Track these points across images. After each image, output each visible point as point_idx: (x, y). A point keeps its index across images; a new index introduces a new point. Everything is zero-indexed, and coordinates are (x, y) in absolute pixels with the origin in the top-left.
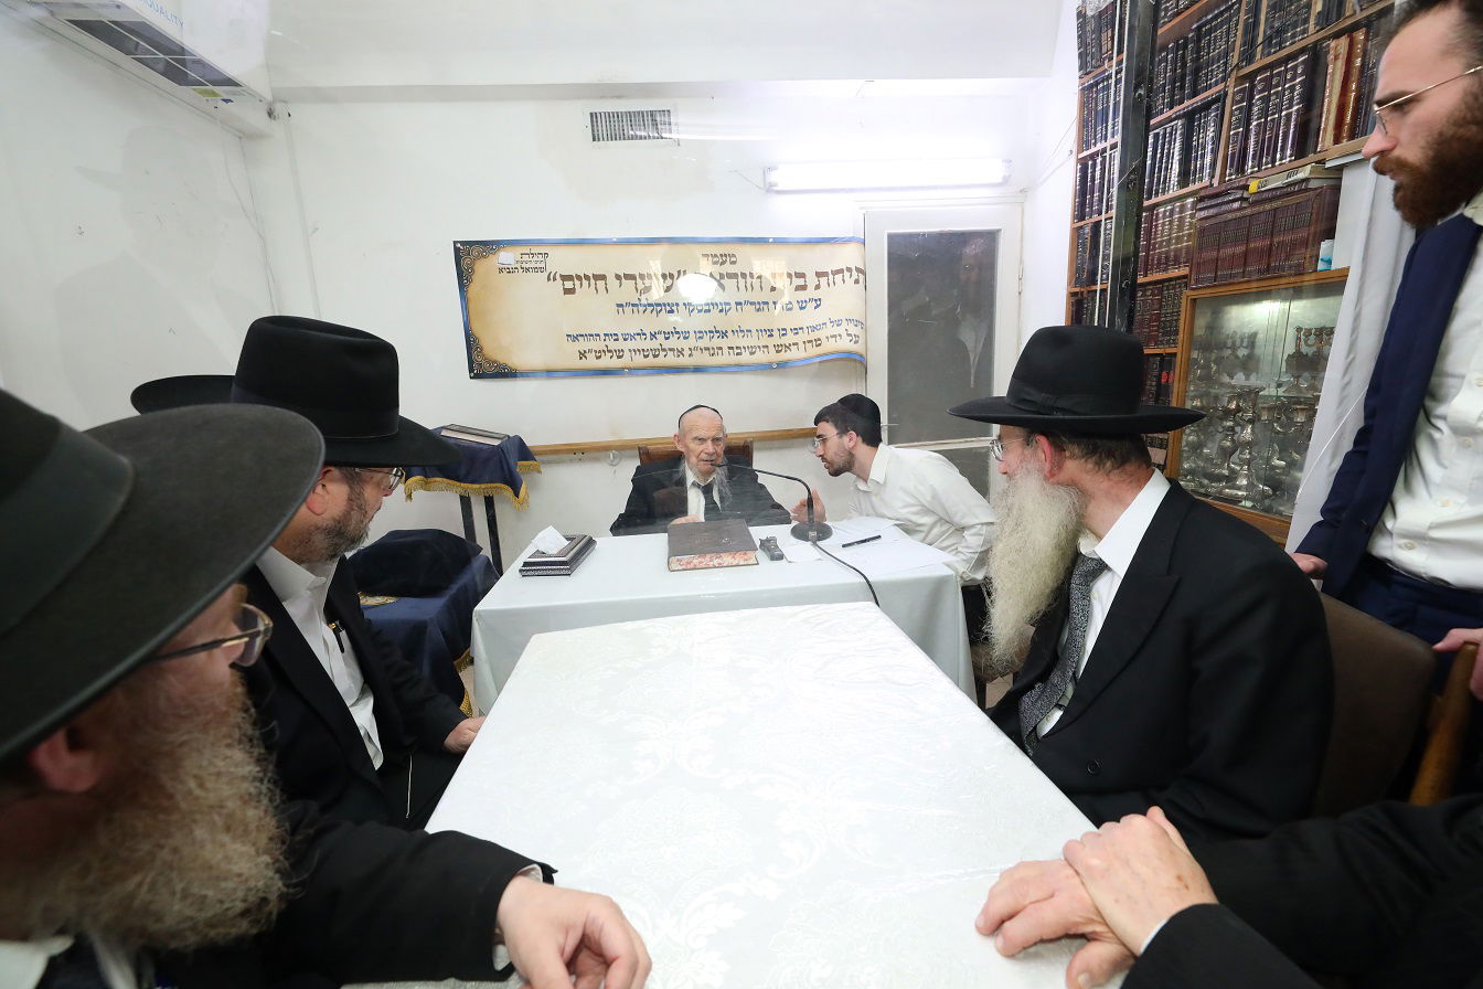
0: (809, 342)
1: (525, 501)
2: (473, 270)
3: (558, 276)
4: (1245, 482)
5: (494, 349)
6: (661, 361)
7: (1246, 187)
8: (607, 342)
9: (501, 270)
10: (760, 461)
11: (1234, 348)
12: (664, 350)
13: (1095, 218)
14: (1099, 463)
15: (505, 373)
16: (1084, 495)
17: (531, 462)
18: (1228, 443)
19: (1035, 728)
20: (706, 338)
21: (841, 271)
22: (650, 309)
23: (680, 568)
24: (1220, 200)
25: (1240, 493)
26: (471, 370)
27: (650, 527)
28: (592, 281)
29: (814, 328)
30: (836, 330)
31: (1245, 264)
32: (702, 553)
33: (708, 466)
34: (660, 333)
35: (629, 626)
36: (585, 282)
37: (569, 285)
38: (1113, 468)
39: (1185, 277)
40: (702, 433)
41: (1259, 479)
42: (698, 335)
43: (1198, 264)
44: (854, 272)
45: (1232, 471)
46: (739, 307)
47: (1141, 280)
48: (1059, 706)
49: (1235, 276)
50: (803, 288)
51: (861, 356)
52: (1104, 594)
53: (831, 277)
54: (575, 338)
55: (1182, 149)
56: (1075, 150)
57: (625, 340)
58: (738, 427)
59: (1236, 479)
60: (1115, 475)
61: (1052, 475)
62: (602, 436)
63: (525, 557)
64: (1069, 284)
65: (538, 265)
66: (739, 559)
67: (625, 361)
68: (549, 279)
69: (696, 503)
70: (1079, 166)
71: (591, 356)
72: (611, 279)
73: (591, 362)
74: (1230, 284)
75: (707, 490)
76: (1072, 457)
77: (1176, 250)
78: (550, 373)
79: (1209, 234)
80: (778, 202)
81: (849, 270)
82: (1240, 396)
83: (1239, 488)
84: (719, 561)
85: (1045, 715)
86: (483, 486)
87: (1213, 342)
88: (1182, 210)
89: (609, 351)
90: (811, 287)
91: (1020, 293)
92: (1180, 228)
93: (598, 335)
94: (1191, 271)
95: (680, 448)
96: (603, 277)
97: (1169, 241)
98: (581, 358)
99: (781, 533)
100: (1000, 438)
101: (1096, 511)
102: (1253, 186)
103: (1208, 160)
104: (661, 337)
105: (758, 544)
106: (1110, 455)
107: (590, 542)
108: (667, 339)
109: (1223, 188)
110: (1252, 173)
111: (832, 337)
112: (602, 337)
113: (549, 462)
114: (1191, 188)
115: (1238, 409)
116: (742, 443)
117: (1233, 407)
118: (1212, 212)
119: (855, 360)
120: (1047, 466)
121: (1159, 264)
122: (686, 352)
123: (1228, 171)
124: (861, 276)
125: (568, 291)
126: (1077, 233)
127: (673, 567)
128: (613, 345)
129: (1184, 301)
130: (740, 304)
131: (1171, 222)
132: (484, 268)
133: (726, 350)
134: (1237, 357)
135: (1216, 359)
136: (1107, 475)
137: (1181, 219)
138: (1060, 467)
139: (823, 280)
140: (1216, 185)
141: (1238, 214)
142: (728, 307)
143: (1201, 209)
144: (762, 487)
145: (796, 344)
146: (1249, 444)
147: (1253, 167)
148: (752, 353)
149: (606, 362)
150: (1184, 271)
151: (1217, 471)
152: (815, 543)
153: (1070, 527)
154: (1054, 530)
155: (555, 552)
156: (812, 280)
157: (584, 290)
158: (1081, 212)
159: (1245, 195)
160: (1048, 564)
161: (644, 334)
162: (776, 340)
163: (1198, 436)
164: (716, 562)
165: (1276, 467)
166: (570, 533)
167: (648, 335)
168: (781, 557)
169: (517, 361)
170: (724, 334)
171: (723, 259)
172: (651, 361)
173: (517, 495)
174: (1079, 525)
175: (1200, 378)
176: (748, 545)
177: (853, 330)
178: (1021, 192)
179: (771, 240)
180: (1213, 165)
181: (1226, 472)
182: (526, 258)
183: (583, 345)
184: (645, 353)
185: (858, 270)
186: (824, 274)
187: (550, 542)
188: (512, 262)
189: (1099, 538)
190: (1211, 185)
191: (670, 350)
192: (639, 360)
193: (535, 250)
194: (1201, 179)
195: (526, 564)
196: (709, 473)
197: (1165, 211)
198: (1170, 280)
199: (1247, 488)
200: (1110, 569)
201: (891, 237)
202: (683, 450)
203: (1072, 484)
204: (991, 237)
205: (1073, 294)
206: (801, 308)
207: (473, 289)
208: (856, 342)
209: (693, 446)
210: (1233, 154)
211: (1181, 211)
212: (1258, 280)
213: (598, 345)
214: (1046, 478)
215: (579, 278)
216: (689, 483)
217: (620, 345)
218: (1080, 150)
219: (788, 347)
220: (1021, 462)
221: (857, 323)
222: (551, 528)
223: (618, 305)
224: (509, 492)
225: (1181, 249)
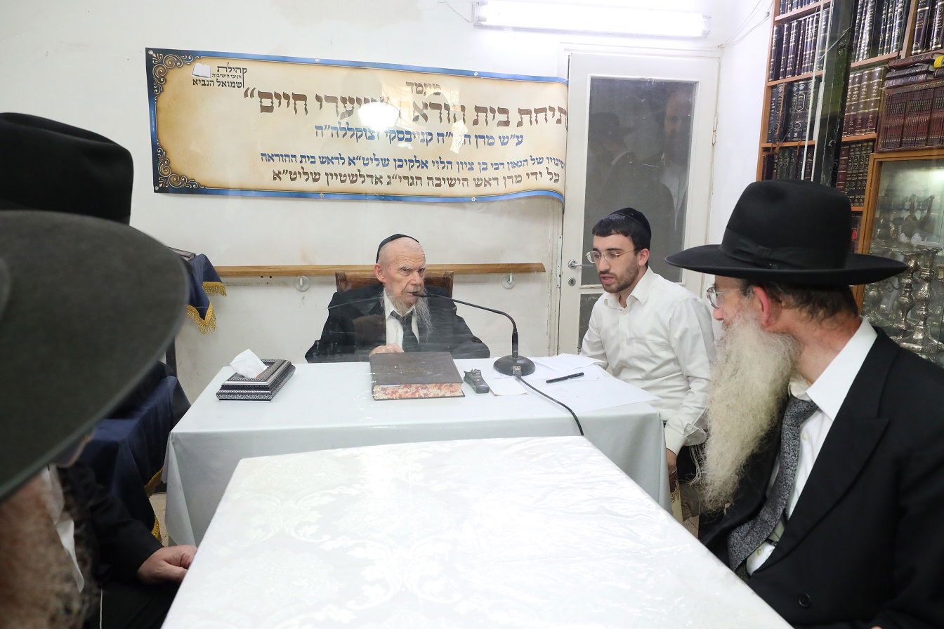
0: (509, 178)
1: (212, 323)
2: (165, 80)
3: (256, 93)
4: (920, 336)
5: (181, 163)
6: (359, 186)
7: (931, 62)
8: (303, 164)
9: (195, 82)
10: (458, 293)
11: (912, 209)
12: (362, 176)
13: (789, 78)
14: (812, 313)
15: (191, 188)
16: (798, 343)
17: (215, 283)
18: (906, 300)
19: (745, 562)
20: (406, 167)
21: (544, 110)
22: (350, 133)
23: (386, 397)
24: (907, 72)
25: (916, 347)
26: (156, 183)
27: (349, 356)
28: (292, 101)
29: (515, 165)
30: (537, 168)
31: (928, 134)
32: (408, 383)
33: (411, 298)
34: (359, 158)
35: (340, 452)
36: (284, 101)
37: (267, 102)
38: (825, 317)
39: (873, 140)
40: (409, 265)
41: (934, 336)
42: (398, 163)
43: (886, 129)
44: (557, 113)
45: (909, 327)
46: (441, 138)
47: (845, 138)
48: (770, 541)
49: (916, 143)
50: (507, 123)
51: (560, 194)
52: (814, 435)
53: (534, 115)
54: (270, 158)
55: (872, 21)
56: (772, 12)
57: (323, 163)
58: (438, 258)
59: (912, 334)
60: (827, 324)
61: (768, 324)
62: (291, 260)
63: (223, 377)
64: (762, 141)
65: (235, 80)
66: (445, 391)
67: (321, 185)
68: (246, 95)
69: (394, 334)
70: (775, 28)
71: (286, 177)
72: (311, 100)
73: (285, 183)
74: (914, 150)
75: (406, 322)
76: (788, 306)
77: (863, 114)
78: (243, 192)
79: (896, 102)
80: (487, 37)
81: (552, 109)
82: (918, 255)
83: (915, 342)
84: (425, 391)
85: (756, 549)
87: (887, 204)
88: (871, 77)
89: (306, 173)
90: (513, 122)
91: (713, 145)
92: (868, 94)
93: (295, 156)
94: (878, 136)
95: (380, 278)
96: (303, 97)
97: (857, 106)
98: (275, 179)
99: (485, 366)
100: (716, 286)
102: (938, 61)
103: (896, 33)
104: (359, 163)
105: (463, 375)
106: (822, 304)
107: (289, 368)
108: (366, 165)
109: (911, 61)
110: (936, 49)
111: (533, 174)
112: (299, 159)
113: (234, 285)
114: (880, 58)
115: (916, 268)
116: (442, 274)
117: (912, 265)
118: (899, 82)
119: (553, 198)
120: (764, 316)
121: (848, 126)
122: (385, 180)
123: (914, 46)
124: (564, 117)
125: (268, 109)
126: (771, 89)
127: (378, 395)
128: (309, 167)
129: (871, 163)
130: (442, 135)
131: (860, 88)
132: (178, 78)
133: (425, 180)
134: (915, 218)
135: (894, 219)
136: (820, 323)
137: (869, 87)
138: (777, 316)
139: (526, 118)
140: (903, 57)
141: (924, 86)
142: (429, 137)
143: (890, 79)
144: (461, 320)
145: (496, 179)
146: (927, 301)
147: (937, 44)
148: (451, 185)
149: (301, 184)
150: (873, 135)
151: (895, 325)
152: (519, 378)
155: (254, 376)
156: (514, 117)
157: (282, 109)
158: (776, 70)
159: (930, 69)
161: (342, 159)
162: (476, 173)
163: (878, 291)
164: (422, 392)
166: (269, 358)
167: (347, 160)
168: (487, 390)
169: (203, 176)
170: (424, 165)
171: (419, 88)
172: (347, 186)
173: (203, 315)
174: (795, 370)
175: (880, 237)
176: (451, 377)
177: (553, 169)
179: (476, 74)
180: (901, 38)
181: (903, 326)
182: (223, 71)
183: (279, 165)
184: (342, 178)
185: (560, 110)
186: (528, 112)
187: (250, 366)
188: (208, 74)
189: (810, 381)
190: (899, 57)
191: (368, 176)
192: (336, 185)
193: (233, 64)
194: (889, 50)
195: (224, 387)
196: (410, 305)
197: (854, 78)
198: (857, 142)
199: (923, 342)
200: (820, 411)
201: (593, 80)
202: (384, 281)
203: (787, 332)
204: (689, 88)
205: (765, 149)
206: (503, 144)
207: (163, 100)
208: (556, 181)
209: (399, 276)
210: (919, 30)
211: (870, 79)
212: (938, 148)
213: (294, 166)
214: (763, 327)
215: (278, 96)
216: (387, 314)
217: (318, 167)
218: (777, 13)
219: (487, 182)
220: (738, 311)
221: (559, 162)
222: (248, 352)
223: (317, 128)
224: (192, 313)
225: (868, 113)
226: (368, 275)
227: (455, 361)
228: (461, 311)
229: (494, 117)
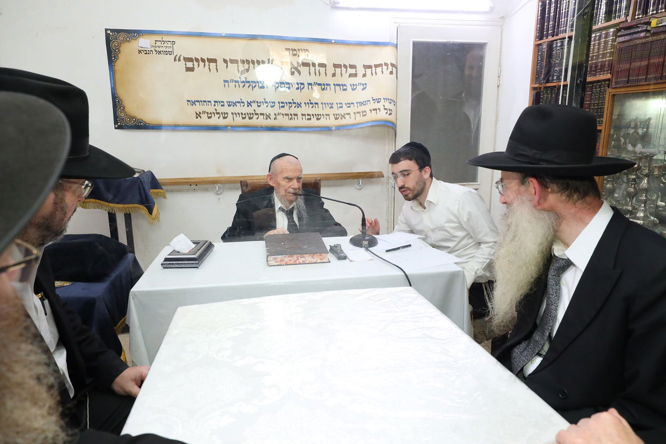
0: (358, 113)
1: (157, 217)
2: (119, 51)
3: (182, 58)
4: (642, 215)
5: (132, 108)
6: (255, 121)
7: (649, 23)
8: (216, 107)
9: (140, 52)
10: (324, 192)
11: (636, 127)
12: (257, 114)
13: (550, 38)
14: (569, 196)
15: (140, 125)
16: (559, 218)
17: (158, 190)
18: (632, 190)
19: (523, 369)
20: (287, 107)
21: (380, 65)
22: (247, 85)
23: (276, 264)
24: (632, 31)
25: (639, 222)
26: (116, 122)
27: (250, 237)
28: (207, 63)
29: (361, 104)
30: (377, 106)
31: (647, 74)
32: (291, 254)
33: (293, 197)
34: (254, 102)
35: (246, 301)
36: (201, 64)
37: (190, 65)
38: (578, 199)
39: (609, 80)
40: (290, 175)
41: (651, 214)
42: (281, 105)
43: (618, 72)
44: (390, 67)
45: (634, 208)
46: (310, 87)
47: (589, 79)
48: (539, 355)
49: (638, 80)
50: (355, 75)
51: (393, 123)
52: (570, 282)
53: (374, 69)
54: (193, 103)
57: (229, 106)
58: (311, 169)
59: (636, 213)
60: (579, 204)
61: (539, 205)
62: (210, 173)
63: (165, 253)
64: (532, 82)
65: (168, 50)
66: (316, 259)
67: (229, 121)
68: (175, 60)
69: (282, 222)
70: (540, 4)
71: (204, 116)
72: (220, 62)
73: (204, 120)
74: (637, 86)
75: (289, 213)
76: (552, 192)
77: (601, 62)
78: (175, 127)
79: (625, 52)
80: (340, 15)
81: (386, 64)
82: (640, 159)
83: (638, 219)
84: (303, 259)
85: (531, 360)
86: (126, 206)
87: (619, 125)
88: (607, 35)
89: (218, 113)
90: (360, 74)
91: (498, 86)
92: (605, 48)
93: (210, 102)
94: (612, 76)
95: (271, 183)
96: (214, 61)
97: (597, 57)
98: (197, 118)
99: (343, 242)
100: (502, 180)
101: (566, 229)
102: (654, 22)
103: (624, 4)
104: (254, 105)
105: (328, 248)
106: (576, 190)
107: (210, 246)
108: (259, 106)
109: (635, 23)
110: (652, 14)
111: (374, 110)
112: (213, 103)
113: (172, 191)
114: (613, 22)
115: (639, 168)
116: (313, 181)
118: (627, 38)
119: (388, 126)
120: (537, 198)
121: (591, 71)
122: (273, 116)
123: (637, 12)
124: (394, 70)
125: (189, 69)
126: (538, 47)
127: (271, 263)
128: (220, 109)
129: (607, 96)
130: (311, 84)
131: (599, 44)
132: (128, 49)
133: (300, 116)
134: (638, 133)
135: (624, 135)
136: (575, 204)
137: (606, 42)
138: (545, 200)
139: (369, 71)
140: (629, 21)
141: (644, 41)
142: (302, 86)
143: (620, 36)
144: (327, 211)
145: (348, 114)
146: (646, 190)
147: (653, 11)
148: (318, 119)
149: (215, 121)
150: (609, 76)
151: (624, 207)
152: (367, 249)
153: (549, 238)
154: (539, 240)
155: (187, 251)
156: (360, 71)
157: (200, 69)
158: (541, 34)
159: (648, 29)
160: (534, 263)
161: (243, 102)
162: (335, 110)
163: (613, 185)
164: (301, 260)
165: (661, 207)
166: (196, 239)
167: (246, 103)
168: (345, 258)
169: (148, 117)
170: (299, 105)
171: (295, 53)
172: (247, 121)
173: (151, 212)
174: (555, 237)
175: (614, 147)
176: (321, 249)
177: (388, 106)
178: (502, 19)
179: (333, 41)
180: (628, 7)
181: (630, 208)
182: (159, 44)
183: (199, 108)
184: (244, 116)
185: (393, 65)
186: (370, 67)
187: (183, 245)
188: (149, 46)
189: (567, 245)
190: (627, 21)
191: (261, 114)
192: (239, 121)
193: (166, 38)
194: (619, 17)
195: (166, 260)
196: (291, 202)
197: (595, 37)
198: (598, 81)
199: (644, 218)
200: (574, 265)
201: (416, 45)
202: (274, 185)
203: (551, 210)
204: (482, 46)
205: (534, 89)
206: (353, 90)
207: (119, 65)
208: (390, 114)
209: (283, 183)
210: (641, 2)
211: (606, 37)
212: (654, 84)
213: (210, 109)
214: (535, 207)
215: (197, 60)
216: (277, 208)
217: (226, 109)
219: (343, 116)
220: (517, 195)
221: (391, 101)
222: (182, 235)
223: (225, 81)
224: (144, 210)
225: (605, 62)
226: (263, 182)
227: (324, 239)
228: (327, 205)
229: (346, 71)
